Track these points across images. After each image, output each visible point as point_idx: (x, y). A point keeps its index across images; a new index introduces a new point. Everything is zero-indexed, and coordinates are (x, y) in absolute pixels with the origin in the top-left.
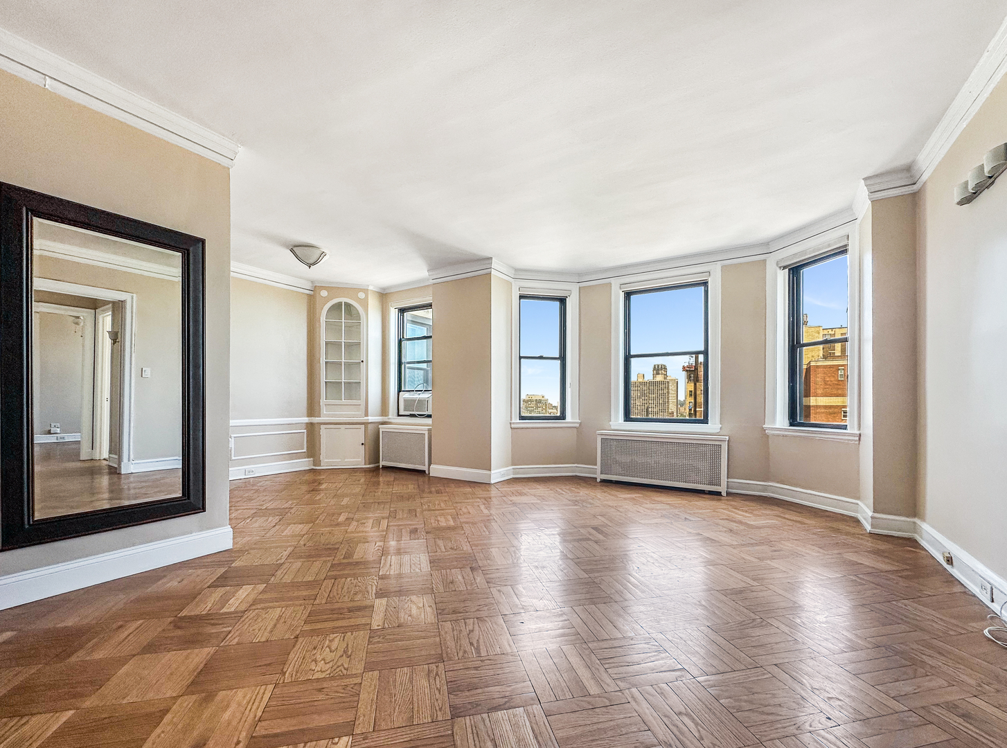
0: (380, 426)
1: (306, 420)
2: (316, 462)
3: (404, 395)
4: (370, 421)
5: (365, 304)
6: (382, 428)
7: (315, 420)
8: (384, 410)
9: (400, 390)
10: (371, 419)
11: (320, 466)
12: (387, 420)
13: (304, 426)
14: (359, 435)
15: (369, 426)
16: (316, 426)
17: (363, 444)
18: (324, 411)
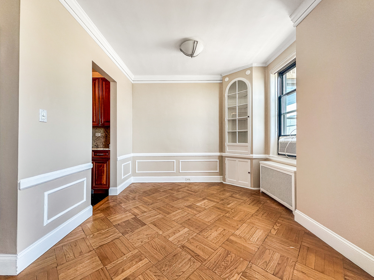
0: (260, 162)
1: (218, 154)
2: (224, 179)
3: (282, 139)
4: (254, 157)
5: (250, 78)
6: (263, 163)
7: (224, 154)
8: (267, 149)
9: (280, 135)
10: (254, 156)
11: (225, 182)
12: (268, 157)
13: (217, 157)
14: (247, 166)
15: (254, 161)
16: (224, 157)
17: (249, 173)
18: (227, 149)
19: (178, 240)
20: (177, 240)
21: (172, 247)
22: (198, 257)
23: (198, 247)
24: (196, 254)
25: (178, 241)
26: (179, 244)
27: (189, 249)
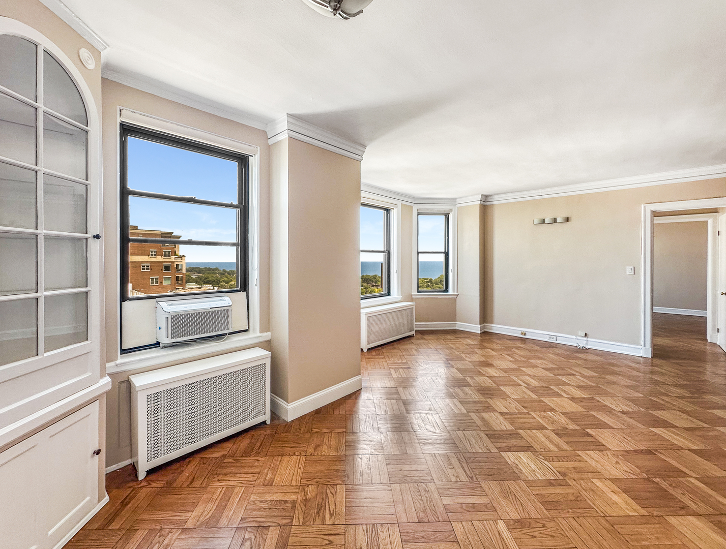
19: (473, 491)
20: (476, 492)
21: (490, 487)
22: (460, 458)
23: (451, 467)
24: (461, 462)
25: (476, 489)
26: (475, 485)
27: (465, 472)
